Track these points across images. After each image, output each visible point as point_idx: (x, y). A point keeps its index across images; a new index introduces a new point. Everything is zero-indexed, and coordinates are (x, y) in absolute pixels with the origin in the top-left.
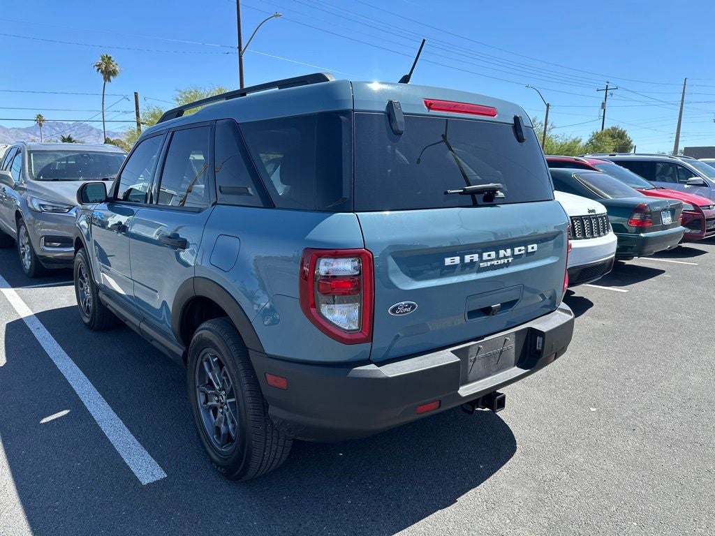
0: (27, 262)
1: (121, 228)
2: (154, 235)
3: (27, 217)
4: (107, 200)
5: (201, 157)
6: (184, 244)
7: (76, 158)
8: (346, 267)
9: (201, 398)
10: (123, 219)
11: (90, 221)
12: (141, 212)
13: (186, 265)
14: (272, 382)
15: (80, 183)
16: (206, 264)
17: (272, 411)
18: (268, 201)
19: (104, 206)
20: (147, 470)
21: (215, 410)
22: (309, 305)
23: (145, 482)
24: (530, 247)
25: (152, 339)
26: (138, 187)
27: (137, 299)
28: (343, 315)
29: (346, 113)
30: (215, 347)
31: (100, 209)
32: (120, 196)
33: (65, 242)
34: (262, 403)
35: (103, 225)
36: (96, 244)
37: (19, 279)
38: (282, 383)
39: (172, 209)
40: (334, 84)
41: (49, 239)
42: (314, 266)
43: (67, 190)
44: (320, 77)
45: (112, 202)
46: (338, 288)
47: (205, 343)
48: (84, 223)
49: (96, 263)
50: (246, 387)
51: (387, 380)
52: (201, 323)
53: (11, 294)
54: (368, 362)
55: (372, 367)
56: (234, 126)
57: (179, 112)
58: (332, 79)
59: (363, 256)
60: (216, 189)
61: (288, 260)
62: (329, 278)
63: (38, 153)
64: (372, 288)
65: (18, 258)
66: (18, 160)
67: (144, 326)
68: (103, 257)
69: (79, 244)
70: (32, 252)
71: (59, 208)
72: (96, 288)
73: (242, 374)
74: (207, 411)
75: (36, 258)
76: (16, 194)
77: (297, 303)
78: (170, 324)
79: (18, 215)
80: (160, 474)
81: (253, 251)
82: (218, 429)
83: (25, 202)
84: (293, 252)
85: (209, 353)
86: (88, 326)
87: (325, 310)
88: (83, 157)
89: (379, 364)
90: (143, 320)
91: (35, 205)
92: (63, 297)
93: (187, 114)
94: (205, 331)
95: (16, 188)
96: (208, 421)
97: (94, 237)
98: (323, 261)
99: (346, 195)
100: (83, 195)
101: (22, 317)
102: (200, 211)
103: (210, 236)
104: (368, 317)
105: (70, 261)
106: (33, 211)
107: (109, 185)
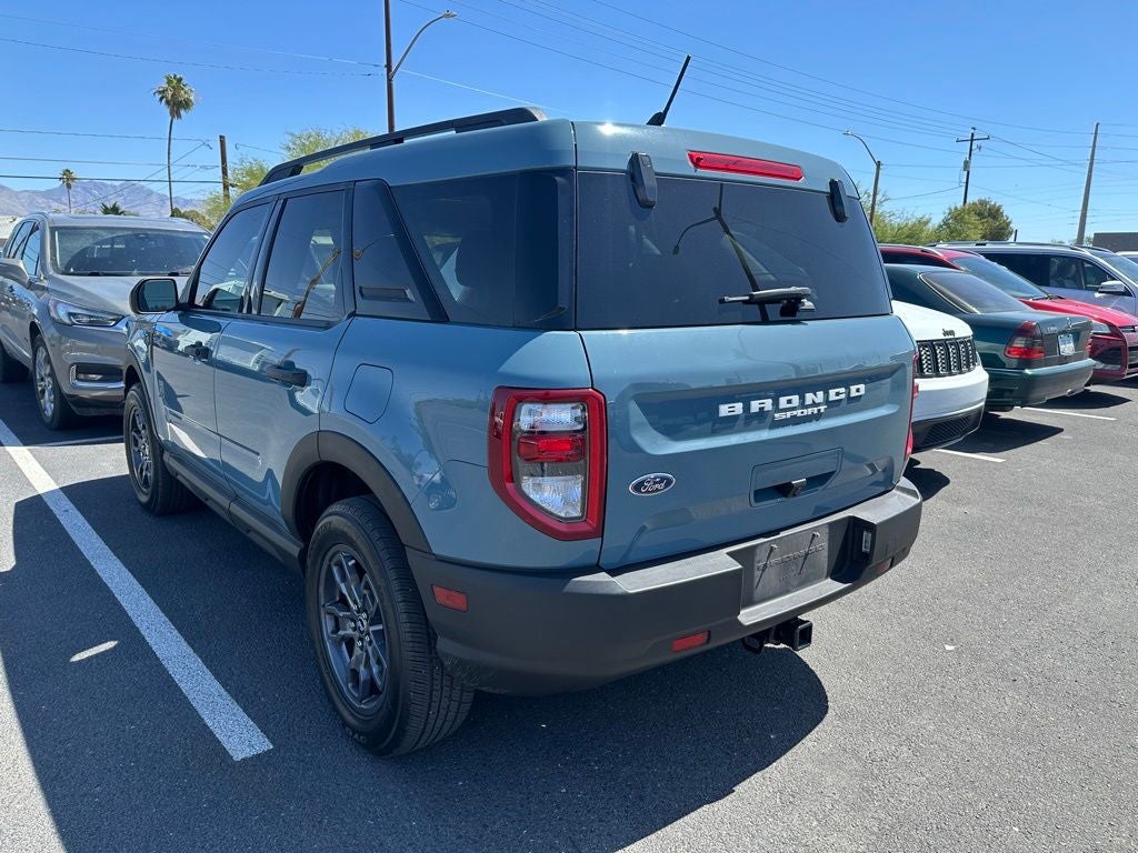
0: (48, 405)
1: (200, 352)
2: (251, 363)
3: (48, 333)
4: (178, 307)
5: (328, 241)
6: (302, 379)
7: (126, 240)
8: (562, 417)
9: (328, 625)
10: (204, 337)
11: (151, 339)
12: (233, 327)
13: (306, 412)
14: (441, 598)
15: (135, 280)
16: (337, 410)
17: (443, 645)
18: (437, 311)
19: (174, 316)
20: (241, 737)
21: (350, 643)
22: (504, 478)
23: (238, 756)
24: (853, 388)
25: (250, 529)
26: (227, 286)
27: (226, 466)
28: (556, 494)
29: (565, 172)
30: (352, 543)
31: (166, 322)
32: (199, 301)
33: (109, 373)
34: (427, 633)
35: (171, 346)
36: (160, 377)
37: (34, 431)
38: (459, 601)
39: (281, 321)
40: (546, 127)
41: (84, 369)
42: (511, 416)
43: (114, 292)
44: (522, 115)
45: (187, 310)
46: (550, 451)
47: (336, 536)
48: (140, 343)
49: (160, 407)
50: (401, 607)
51: (625, 597)
52: (329, 503)
53: (21, 455)
54: (596, 569)
55: (603, 577)
56: (384, 191)
57: (294, 168)
58: (542, 118)
59: (591, 401)
60: (353, 291)
61: (469, 405)
62: (535, 434)
63: (66, 232)
64: (604, 451)
65: (33, 397)
66: (34, 241)
67: (235, 509)
68: (171, 399)
69: (132, 377)
70: (57, 388)
71: (100, 319)
72: (160, 448)
73: (395, 585)
74: (337, 644)
75: (63, 400)
76: (30, 296)
77: (483, 474)
78: (278, 504)
79: (34, 329)
80: (262, 744)
81: (414, 391)
82: (355, 673)
83: (45, 310)
84: (478, 393)
85: (342, 552)
86: (146, 507)
87: (528, 485)
88: (139, 237)
89: (614, 572)
90: (236, 499)
91: (62, 313)
92: (106, 460)
93: (307, 171)
94: (335, 517)
95: (31, 286)
96: (338, 661)
97: (156, 367)
98: (525, 407)
99: (564, 302)
100: (139, 299)
101: (41, 491)
102: (328, 325)
103: (345, 365)
104: (597, 498)
105: (117, 403)
106: (59, 324)
107: (182, 283)
